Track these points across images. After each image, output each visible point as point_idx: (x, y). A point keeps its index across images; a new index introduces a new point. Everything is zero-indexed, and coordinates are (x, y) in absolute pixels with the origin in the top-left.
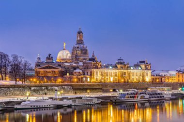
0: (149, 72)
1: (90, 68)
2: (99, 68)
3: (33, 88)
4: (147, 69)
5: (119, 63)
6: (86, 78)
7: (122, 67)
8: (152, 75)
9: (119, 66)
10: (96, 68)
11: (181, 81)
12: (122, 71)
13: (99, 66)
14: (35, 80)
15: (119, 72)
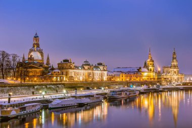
0: (106, 73)
1: (66, 69)
2: (73, 69)
3: (36, 87)
4: (104, 70)
5: (86, 65)
6: (63, 77)
7: (89, 68)
8: (108, 75)
9: (86, 67)
10: (71, 68)
11: (124, 80)
12: (89, 71)
13: (73, 67)
14: (35, 79)
15: (86, 72)
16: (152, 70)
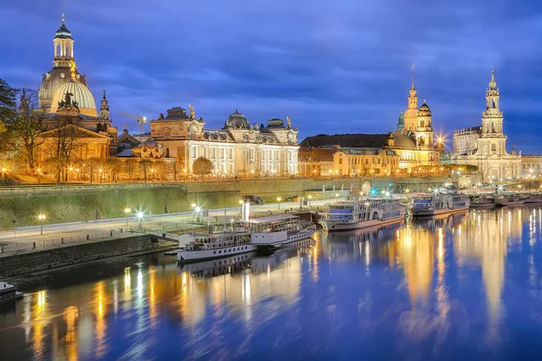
0: (294, 150)
4: (290, 143)
5: (237, 126)
9: (238, 133)
10: (193, 136)
11: (345, 172)
12: (248, 145)
13: (198, 133)
15: (237, 149)
16: (427, 142)
